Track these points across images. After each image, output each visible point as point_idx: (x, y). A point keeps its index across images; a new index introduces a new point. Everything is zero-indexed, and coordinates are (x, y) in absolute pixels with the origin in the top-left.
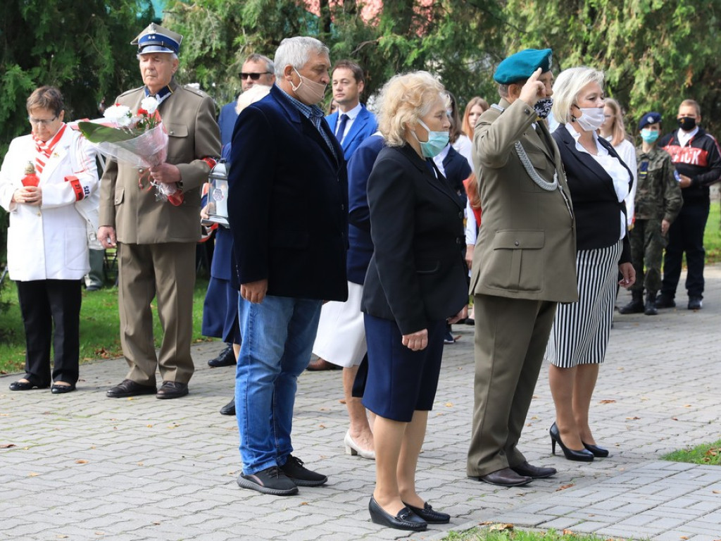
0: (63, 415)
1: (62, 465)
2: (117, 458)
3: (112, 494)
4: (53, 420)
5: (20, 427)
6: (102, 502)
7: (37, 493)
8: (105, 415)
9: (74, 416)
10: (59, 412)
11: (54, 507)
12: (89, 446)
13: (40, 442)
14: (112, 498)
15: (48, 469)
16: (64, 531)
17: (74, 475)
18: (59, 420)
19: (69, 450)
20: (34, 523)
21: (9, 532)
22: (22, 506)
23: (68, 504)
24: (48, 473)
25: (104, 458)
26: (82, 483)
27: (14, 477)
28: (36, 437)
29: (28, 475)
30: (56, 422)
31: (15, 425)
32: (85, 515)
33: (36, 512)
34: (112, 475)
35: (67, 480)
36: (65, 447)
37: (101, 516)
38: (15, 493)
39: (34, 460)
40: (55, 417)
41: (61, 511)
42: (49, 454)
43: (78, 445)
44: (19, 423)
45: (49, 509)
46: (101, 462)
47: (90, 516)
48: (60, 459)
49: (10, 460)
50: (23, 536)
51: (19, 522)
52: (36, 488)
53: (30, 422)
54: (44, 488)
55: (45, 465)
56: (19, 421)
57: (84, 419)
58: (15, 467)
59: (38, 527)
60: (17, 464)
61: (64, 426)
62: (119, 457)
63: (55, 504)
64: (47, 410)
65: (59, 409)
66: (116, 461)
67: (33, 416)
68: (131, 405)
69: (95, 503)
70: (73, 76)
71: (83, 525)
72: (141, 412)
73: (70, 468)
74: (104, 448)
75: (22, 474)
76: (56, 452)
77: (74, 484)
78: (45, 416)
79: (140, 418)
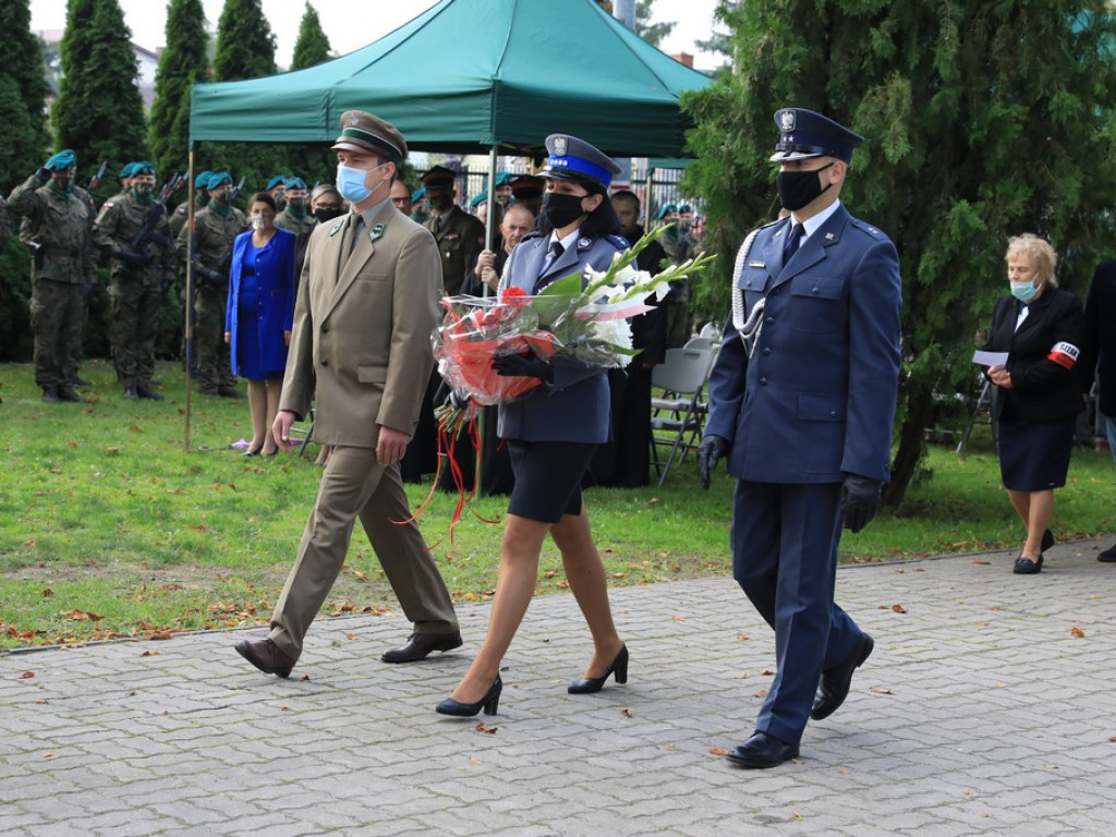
0: (1017, 612)
1: (1032, 676)
2: (1094, 672)
3: (1098, 717)
4: (1006, 618)
5: (969, 624)
6: (1089, 727)
7: (1009, 708)
8: (1066, 616)
9: (1029, 614)
10: (1010, 608)
11: (1033, 728)
12: (1058, 654)
13: (999, 644)
14: (1099, 722)
15: (1016, 680)
16: (1052, 759)
17: (1047, 690)
18: (1012, 618)
19: (1034, 658)
20: (1014, 746)
21: (988, 755)
22: (997, 723)
23: (1048, 726)
24: (1017, 685)
25: (1078, 670)
26: (1059, 700)
27: (978, 687)
28: (991, 638)
29: (993, 685)
30: (1010, 621)
31: (965, 621)
32: (1072, 742)
33: (1012, 732)
34: (1093, 693)
35: (1039, 695)
36: (1029, 653)
37: (1092, 745)
38: (984, 707)
39: (997, 667)
40: (1009, 615)
41: (1042, 734)
42: (1012, 660)
43: (1043, 652)
44: (967, 620)
45: (1028, 730)
46: (1076, 675)
47: (1078, 744)
48: (1026, 668)
49: (969, 665)
50: (1004, 761)
51: (996, 743)
52: (1006, 703)
53: (979, 619)
54: (1016, 703)
55: (1011, 674)
56: (966, 617)
57: (1042, 619)
58: (976, 674)
59: (1021, 752)
60: (977, 670)
61: (1022, 627)
62: (1098, 671)
63: (1032, 724)
64: (997, 604)
65: (1010, 604)
66: (1093, 675)
67: (982, 611)
68: (1096, 605)
69: (1080, 727)
70: (1023, 211)
71: (1071, 754)
72: (1110, 614)
73: (1042, 680)
74: (1075, 658)
75: (986, 683)
76: (1020, 659)
77: (1050, 701)
78: (995, 612)
79: (1109, 621)
